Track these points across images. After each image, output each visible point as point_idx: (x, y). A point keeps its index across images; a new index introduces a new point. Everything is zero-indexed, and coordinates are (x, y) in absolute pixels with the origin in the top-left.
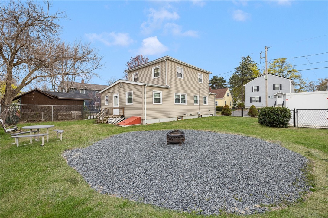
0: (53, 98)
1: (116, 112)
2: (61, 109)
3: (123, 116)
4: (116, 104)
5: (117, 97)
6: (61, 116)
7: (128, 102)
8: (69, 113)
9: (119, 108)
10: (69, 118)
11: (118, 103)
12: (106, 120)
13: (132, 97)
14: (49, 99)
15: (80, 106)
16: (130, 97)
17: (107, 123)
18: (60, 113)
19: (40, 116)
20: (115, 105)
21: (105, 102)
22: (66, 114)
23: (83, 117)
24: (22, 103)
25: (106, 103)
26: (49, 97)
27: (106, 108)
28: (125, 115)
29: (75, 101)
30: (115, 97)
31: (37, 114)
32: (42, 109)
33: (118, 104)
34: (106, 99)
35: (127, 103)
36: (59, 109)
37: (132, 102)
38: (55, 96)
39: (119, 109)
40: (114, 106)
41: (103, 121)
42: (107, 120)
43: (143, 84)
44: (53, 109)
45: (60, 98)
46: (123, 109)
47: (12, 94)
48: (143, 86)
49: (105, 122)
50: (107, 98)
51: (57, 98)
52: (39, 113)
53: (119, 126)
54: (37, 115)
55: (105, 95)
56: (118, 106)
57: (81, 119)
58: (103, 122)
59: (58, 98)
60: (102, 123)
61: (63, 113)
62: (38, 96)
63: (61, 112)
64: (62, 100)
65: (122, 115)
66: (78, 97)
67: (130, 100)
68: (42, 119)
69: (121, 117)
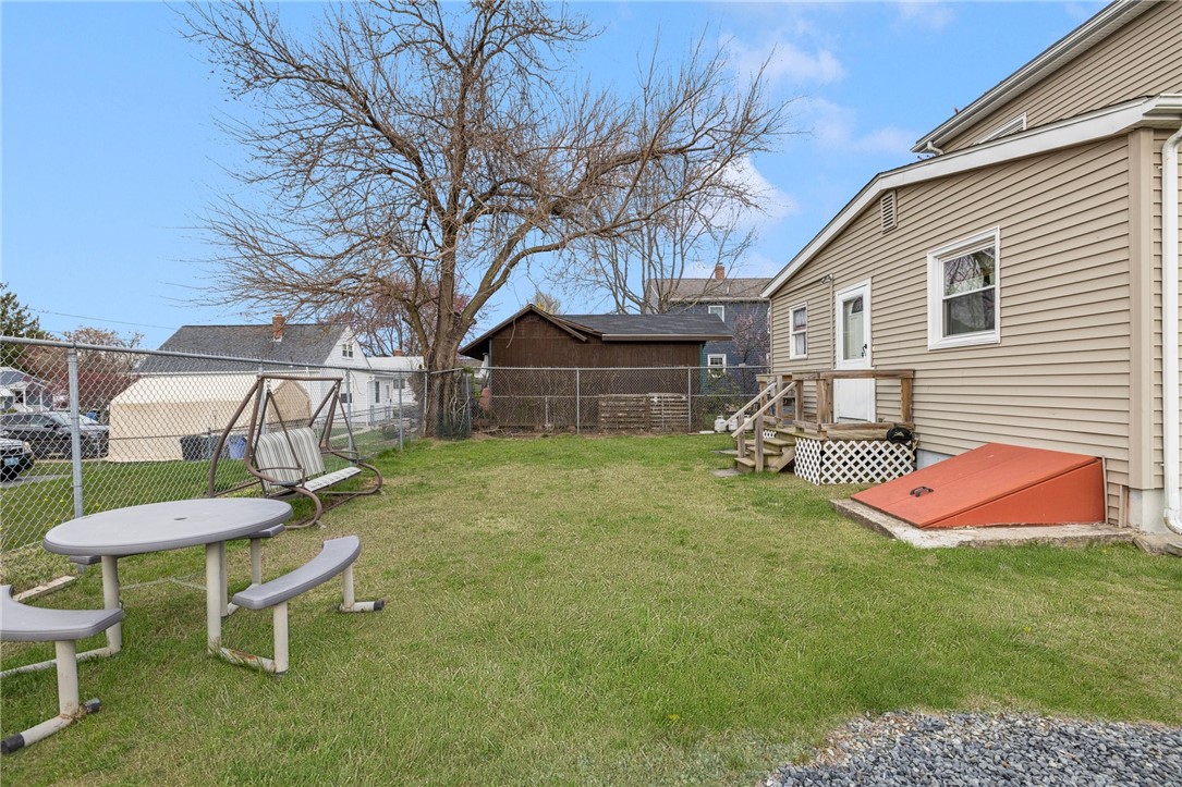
0: (584, 338)
1: (856, 400)
2: (608, 381)
3: (902, 435)
4: (855, 348)
5: (856, 305)
6: (608, 415)
7: (952, 327)
8: (638, 400)
9: (875, 375)
10: (638, 422)
11: (867, 340)
12: (781, 455)
13: (987, 280)
14: (574, 345)
15: (683, 367)
16: (970, 286)
17: (789, 468)
18: (604, 400)
19: (540, 410)
20: (846, 357)
21: (792, 340)
22: (626, 406)
23: (694, 420)
24: (493, 362)
25: (794, 350)
26: (569, 334)
27: (785, 377)
28: (925, 425)
29: (665, 349)
30: (846, 304)
31: (529, 403)
32: (543, 382)
33: (868, 351)
34: (797, 327)
35: (936, 336)
36: (601, 386)
37: (991, 326)
38: (590, 331)
39: (871, 382)
40: (842, 365)
41: (766, 456)
42: (787, 453)
43: (1151, 105)
44: (581, 384)
45: (607, 335)
46: (907, 379)
47: (453, 330)
48: (1146, 139)
49: (777, 463)
50: (801, 319)
51: (597, 337)
52: (535, 400)
53: (869, 525)
54: (531, 408)
55: (791, 304)
56: (865, 364)
57: (686, 431)
58: (766, 466)
59: (601, 338)
60: (760, 468)
61: (617, 399)
62: (539, 333)
63: (607, 395)
64: (616, 347)
65: (897, 428)
66: (675, 331)
67: (968, 313)
68: (544, 422)
69: (891, 437)
